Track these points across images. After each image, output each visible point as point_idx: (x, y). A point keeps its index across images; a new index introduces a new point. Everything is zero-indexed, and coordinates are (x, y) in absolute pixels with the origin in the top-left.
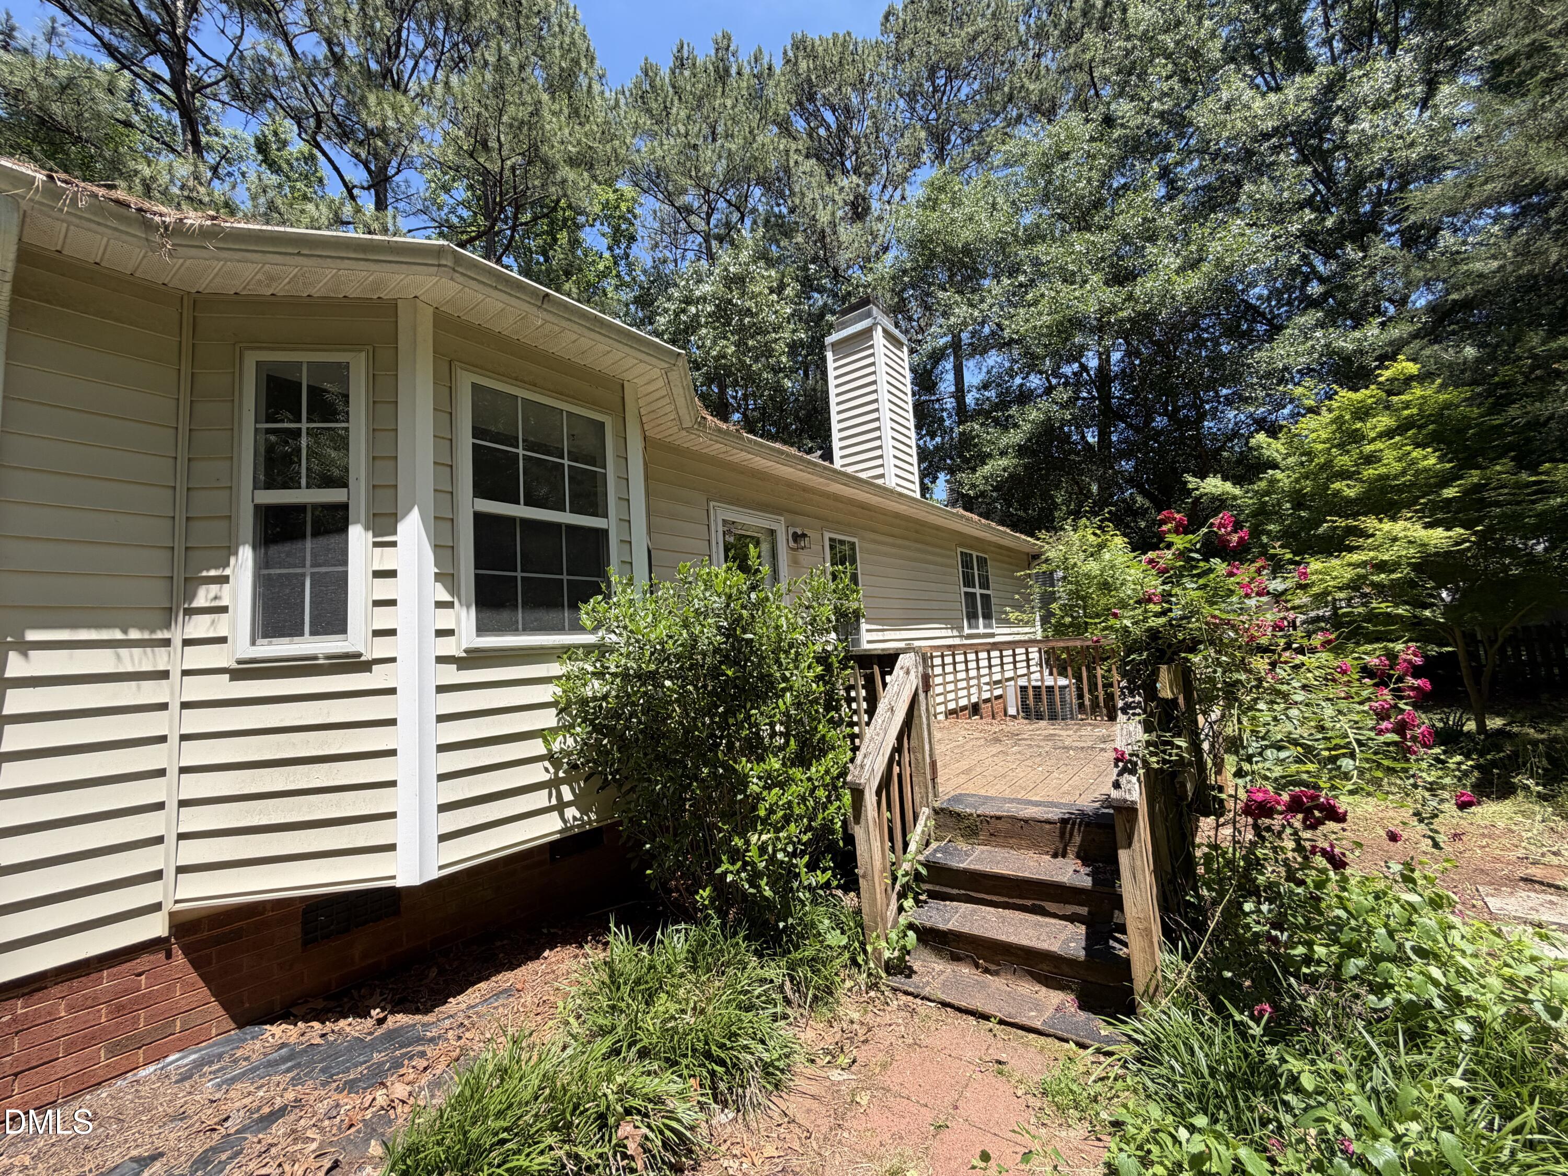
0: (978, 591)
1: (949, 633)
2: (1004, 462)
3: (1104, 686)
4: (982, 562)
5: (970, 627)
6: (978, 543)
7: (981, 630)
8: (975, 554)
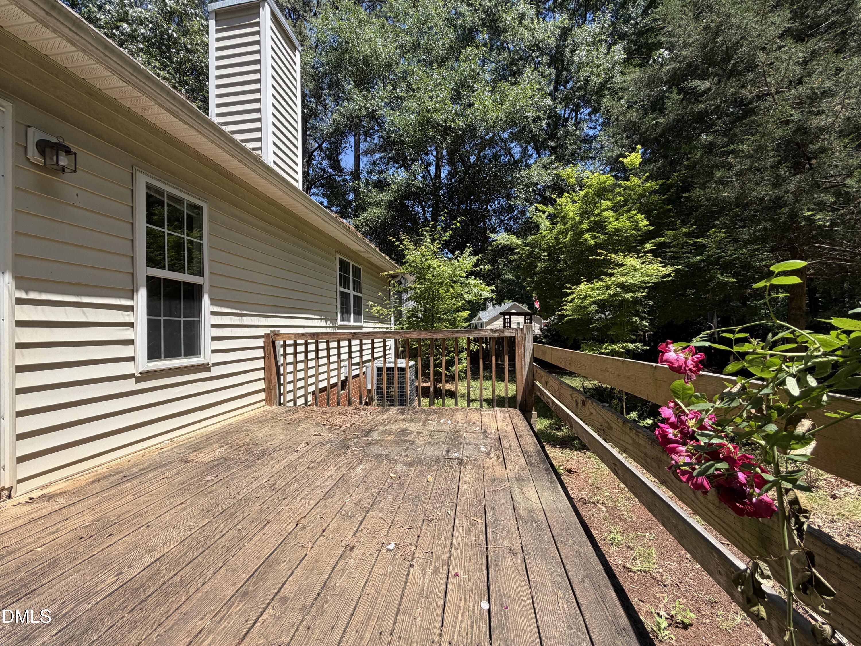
0: (352, 292)
1: (323, 323)
2: (378, 211)
3: (435, 366)
4: (357, 272)
5: (342, 320)
6: (355, 255)
7: (352, 323)
8: (351, 263)
